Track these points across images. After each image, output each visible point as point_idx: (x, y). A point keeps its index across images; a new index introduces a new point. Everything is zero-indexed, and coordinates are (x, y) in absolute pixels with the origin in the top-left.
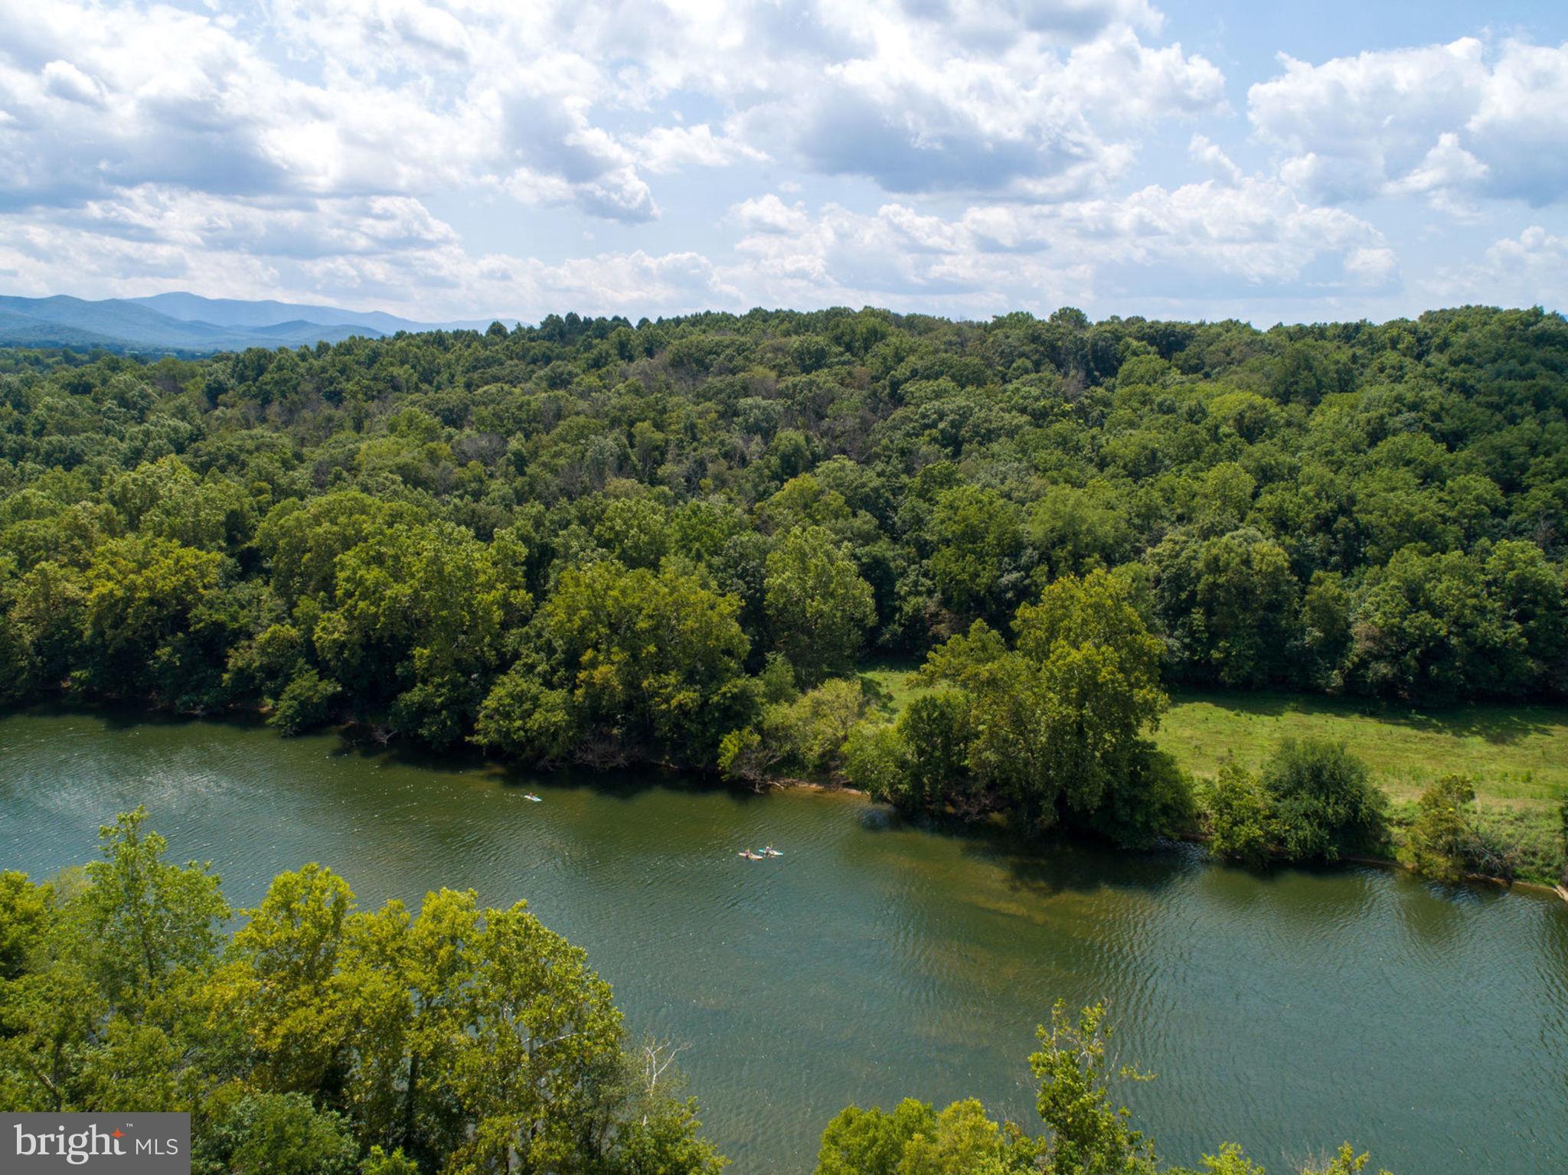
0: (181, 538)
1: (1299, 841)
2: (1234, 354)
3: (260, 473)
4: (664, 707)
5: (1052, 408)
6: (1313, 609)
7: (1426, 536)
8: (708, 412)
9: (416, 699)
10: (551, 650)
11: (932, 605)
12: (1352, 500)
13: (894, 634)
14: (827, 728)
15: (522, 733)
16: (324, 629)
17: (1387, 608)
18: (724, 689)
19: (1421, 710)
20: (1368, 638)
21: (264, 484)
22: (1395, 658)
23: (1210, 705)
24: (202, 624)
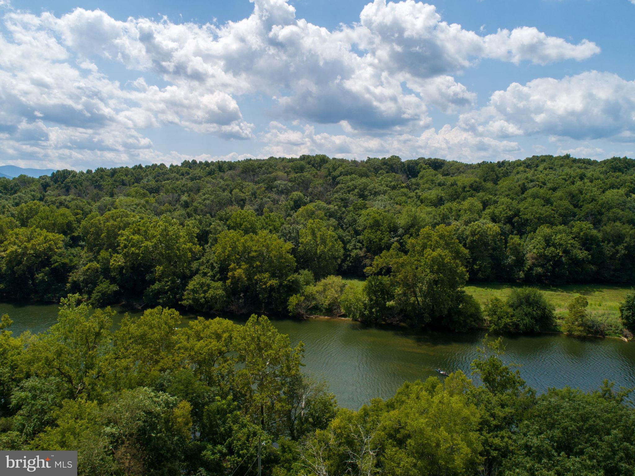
0: (46, 228)
1: (524, 324)
2: (461, 169)
3: (77, 207)
4: (264, 286)
5: (397, 185)
6: (510, 249)
7: (549, 221)
8: (261, 187)
9: (156, 288)
10: (213, 268)
11: (362, 253)
12: (519, 211)
13: (348, 266)
14: (332, 294)
15: (204, 299)
16: (115, 260)
17: (537, 247)
18: (289, 278)
19: (554, 286)
20: (533, 258)
21: (79, 211)
22: (542, 266)
23: (475, 287)
24: (57, 264)
